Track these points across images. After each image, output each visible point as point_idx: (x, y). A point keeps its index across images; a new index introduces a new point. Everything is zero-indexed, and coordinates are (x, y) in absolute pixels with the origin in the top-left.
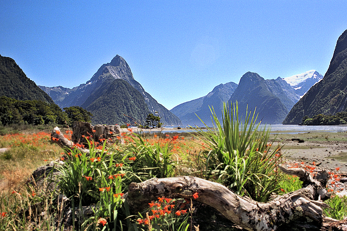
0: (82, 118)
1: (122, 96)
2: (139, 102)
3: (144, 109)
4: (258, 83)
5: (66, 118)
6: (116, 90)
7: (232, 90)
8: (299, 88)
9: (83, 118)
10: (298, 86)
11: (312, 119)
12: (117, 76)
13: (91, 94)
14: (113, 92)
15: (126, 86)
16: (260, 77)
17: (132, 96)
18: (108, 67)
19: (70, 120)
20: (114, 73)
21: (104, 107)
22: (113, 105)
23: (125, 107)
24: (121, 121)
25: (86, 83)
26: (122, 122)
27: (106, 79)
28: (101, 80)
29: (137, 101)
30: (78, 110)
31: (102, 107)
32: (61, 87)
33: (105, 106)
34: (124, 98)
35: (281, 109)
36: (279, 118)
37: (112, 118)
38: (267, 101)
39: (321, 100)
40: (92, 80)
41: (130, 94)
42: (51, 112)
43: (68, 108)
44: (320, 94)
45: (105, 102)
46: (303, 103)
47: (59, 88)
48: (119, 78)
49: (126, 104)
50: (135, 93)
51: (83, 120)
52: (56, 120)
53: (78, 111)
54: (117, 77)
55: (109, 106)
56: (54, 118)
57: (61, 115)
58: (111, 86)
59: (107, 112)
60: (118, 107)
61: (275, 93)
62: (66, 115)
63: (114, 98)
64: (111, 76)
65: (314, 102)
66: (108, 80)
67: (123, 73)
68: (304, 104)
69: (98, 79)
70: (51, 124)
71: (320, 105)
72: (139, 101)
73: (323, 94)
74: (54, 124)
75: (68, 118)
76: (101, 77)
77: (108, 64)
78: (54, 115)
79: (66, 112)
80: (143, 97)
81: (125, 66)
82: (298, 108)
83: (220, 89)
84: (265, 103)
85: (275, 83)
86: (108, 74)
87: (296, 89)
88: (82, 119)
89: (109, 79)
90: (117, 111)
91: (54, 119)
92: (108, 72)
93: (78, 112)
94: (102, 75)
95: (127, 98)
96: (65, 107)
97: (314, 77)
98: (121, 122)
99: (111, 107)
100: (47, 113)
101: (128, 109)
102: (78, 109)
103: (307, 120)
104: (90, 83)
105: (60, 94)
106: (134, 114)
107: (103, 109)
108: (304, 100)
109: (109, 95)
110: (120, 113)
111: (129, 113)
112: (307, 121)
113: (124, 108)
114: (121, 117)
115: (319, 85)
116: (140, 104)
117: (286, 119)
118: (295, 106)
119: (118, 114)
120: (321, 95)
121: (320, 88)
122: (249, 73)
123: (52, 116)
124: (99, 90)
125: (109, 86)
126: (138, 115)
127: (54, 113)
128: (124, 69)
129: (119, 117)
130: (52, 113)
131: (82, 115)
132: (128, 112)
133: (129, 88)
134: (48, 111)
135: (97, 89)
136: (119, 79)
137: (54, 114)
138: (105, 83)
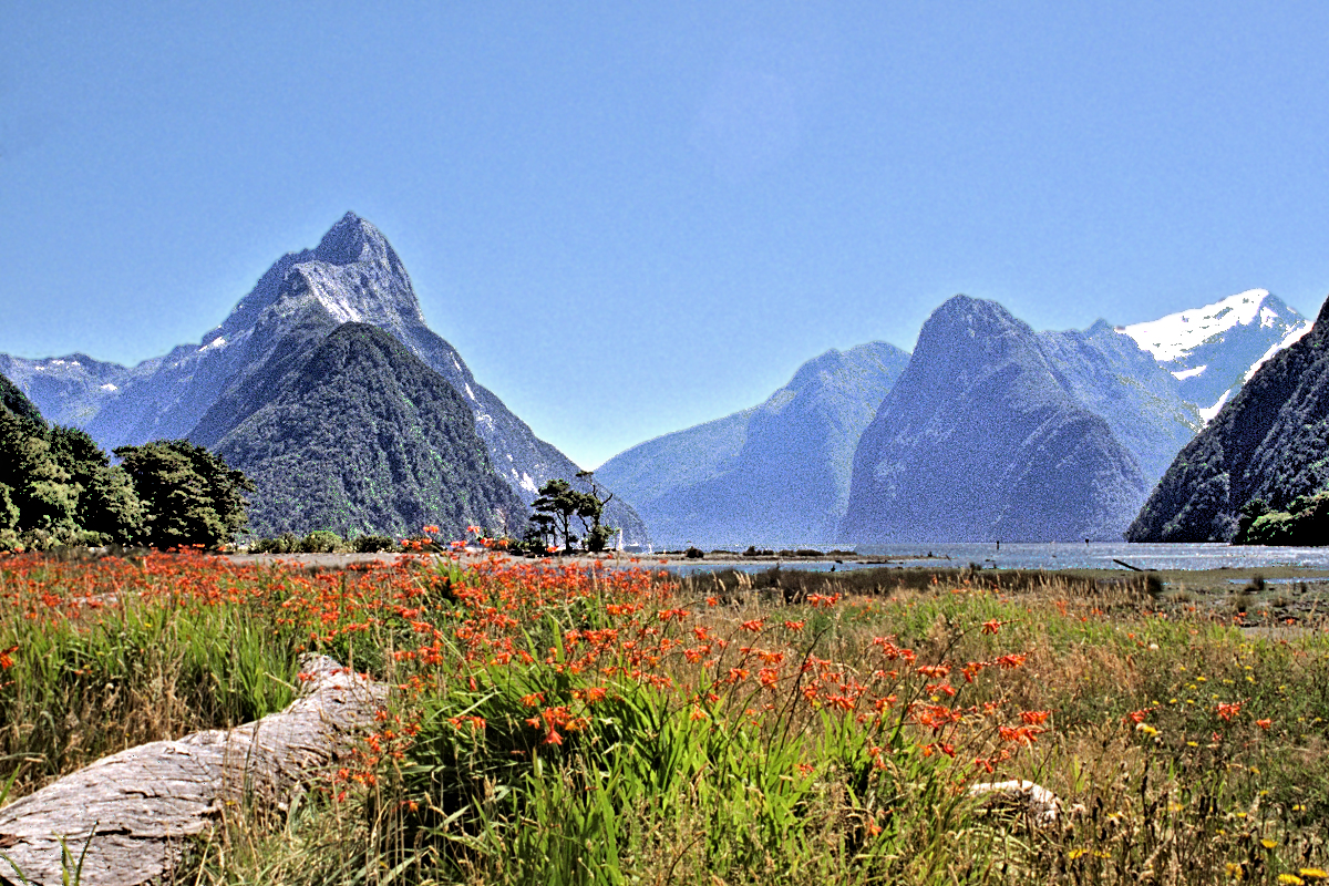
0: (202, 500)
1: (370, 404)
2: (448, 432)
3: (471, 466)
4: (1003, 348)
5: (126, 499)
6: (344, 375)
7: (883, 377)
8: (1198, 371)
9: (209, 500)
10: (1191, 362)
11: (1286, 516)
12: (349, 310)
13: (222, 391)
14: (327, 383)
15: (388, 353)
16: (1012, 321)
17: (417, 401)
18: (305, 269)
19: (146, 506)
20: (331, 293)
21: (284, 453)
22: (324, 442)
23: (383, 454)
24: (361, 521)
25: (198, 342)
26: (366, 523)
27: (297, 322)
28: (270, 330)
29: (438, 428)
30: (185, 459)
31: (276, 453)
32: (84, 360)
33: (287, 448)
34: (380, 415)
35: (1114, 470)
36: (1107, 513)
37: (320, 507)
38: (1048, 432)
39: (1309, 427)
40: (233, 324)
41: (409, 396)
42: (57, 466)
43: (136, 450)
44: (1301, 399)
45: (290, 432)
46: (1222, 443)
47: (76, 363)
48: (356, 318)
49: (386, 441)
50: (431, 391)
51: (207, 509)
52: (78, 509)
53: (185, 463)
54: (347, 312)
55: (307, 451)
56: (69, 498)
57: (107, 483)
58: (317, 356)
59: (295, 479)
60: (350, 454)
61: (1086, 397)
62: (127, 483)
63: (332, 413)
64: (317, 309)
65: (1275, 439)
66: (306, 326)
67: (372, 295)
68: (1225, 447)
69: (259, 324)
70: (53, 525)
71: (1304, 453)
72: (447, 426)
73: (1316, 399)
74: (68, 528)
75: (135, 497)
76: (272, 314)
77: (304, 256)
78: (67, 481)
79: (128, 468)
80: (465, 408)
81: (385, 262)
82: (1199, 462)
83: (824, 375)
84: (1038, 441)
85: (1083, 348)
86: (305, 299)
87: (1181, 376)
88: (206, 505)
89: (308, 321)
90: (344, 475)
91: (67, 502)
92: (305, 289)
93: (185, 472)
94: (278, 304)
95: (389, 414)
96: (123, 446)
97: (1263, 320)
98: (362, 523)
99: (314, 455)
100: (35, 472)
101: (395, 464)
102: (185, 453)
103: (1261, 519)
104: (219, 342)
105: (77, 390)
106: (422, 485)
107: (279, 463)
108: (1229, 427)
109: (310, 398)
110: (359, 484)
111: (399, 482)
112: (1263, 525)
113: (376, 456)
114: (362, 502)
115: (1292, 357)
116: (451, 440)
117: (1144, 519)
118: (1189, 452)
119: (348, 485)
120: (1307, 406)
121: (1302, 369)
122: (962, 300)
123: (56, 487)
124: (259, 374)
125: (309, 354)
126: (442, 491)
127: (67, 471)
128: (378, 279)
129: (354, 502)
130: (58, 471)
131: (205, 486)
132: (399, 478)
133: (400, 364)
134: (37, 461)
135: (253, 367)
136: (358, 325)
137: (69, 476)
138: (288, 344)
